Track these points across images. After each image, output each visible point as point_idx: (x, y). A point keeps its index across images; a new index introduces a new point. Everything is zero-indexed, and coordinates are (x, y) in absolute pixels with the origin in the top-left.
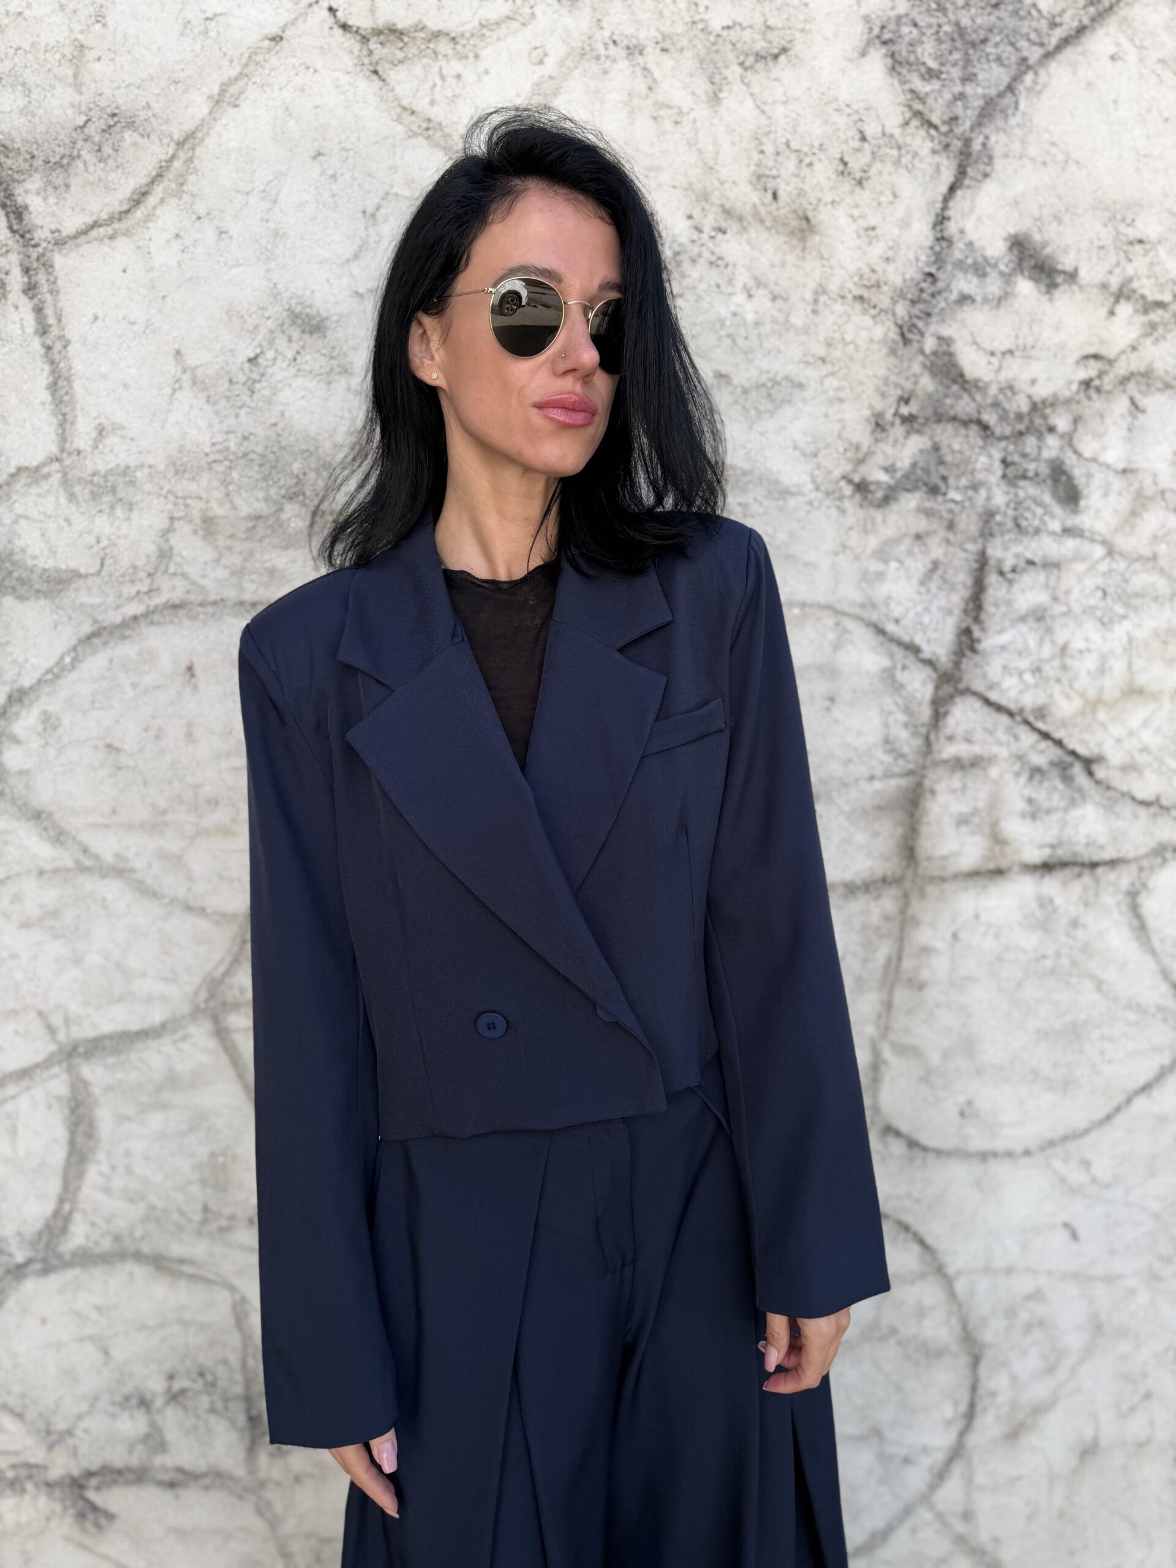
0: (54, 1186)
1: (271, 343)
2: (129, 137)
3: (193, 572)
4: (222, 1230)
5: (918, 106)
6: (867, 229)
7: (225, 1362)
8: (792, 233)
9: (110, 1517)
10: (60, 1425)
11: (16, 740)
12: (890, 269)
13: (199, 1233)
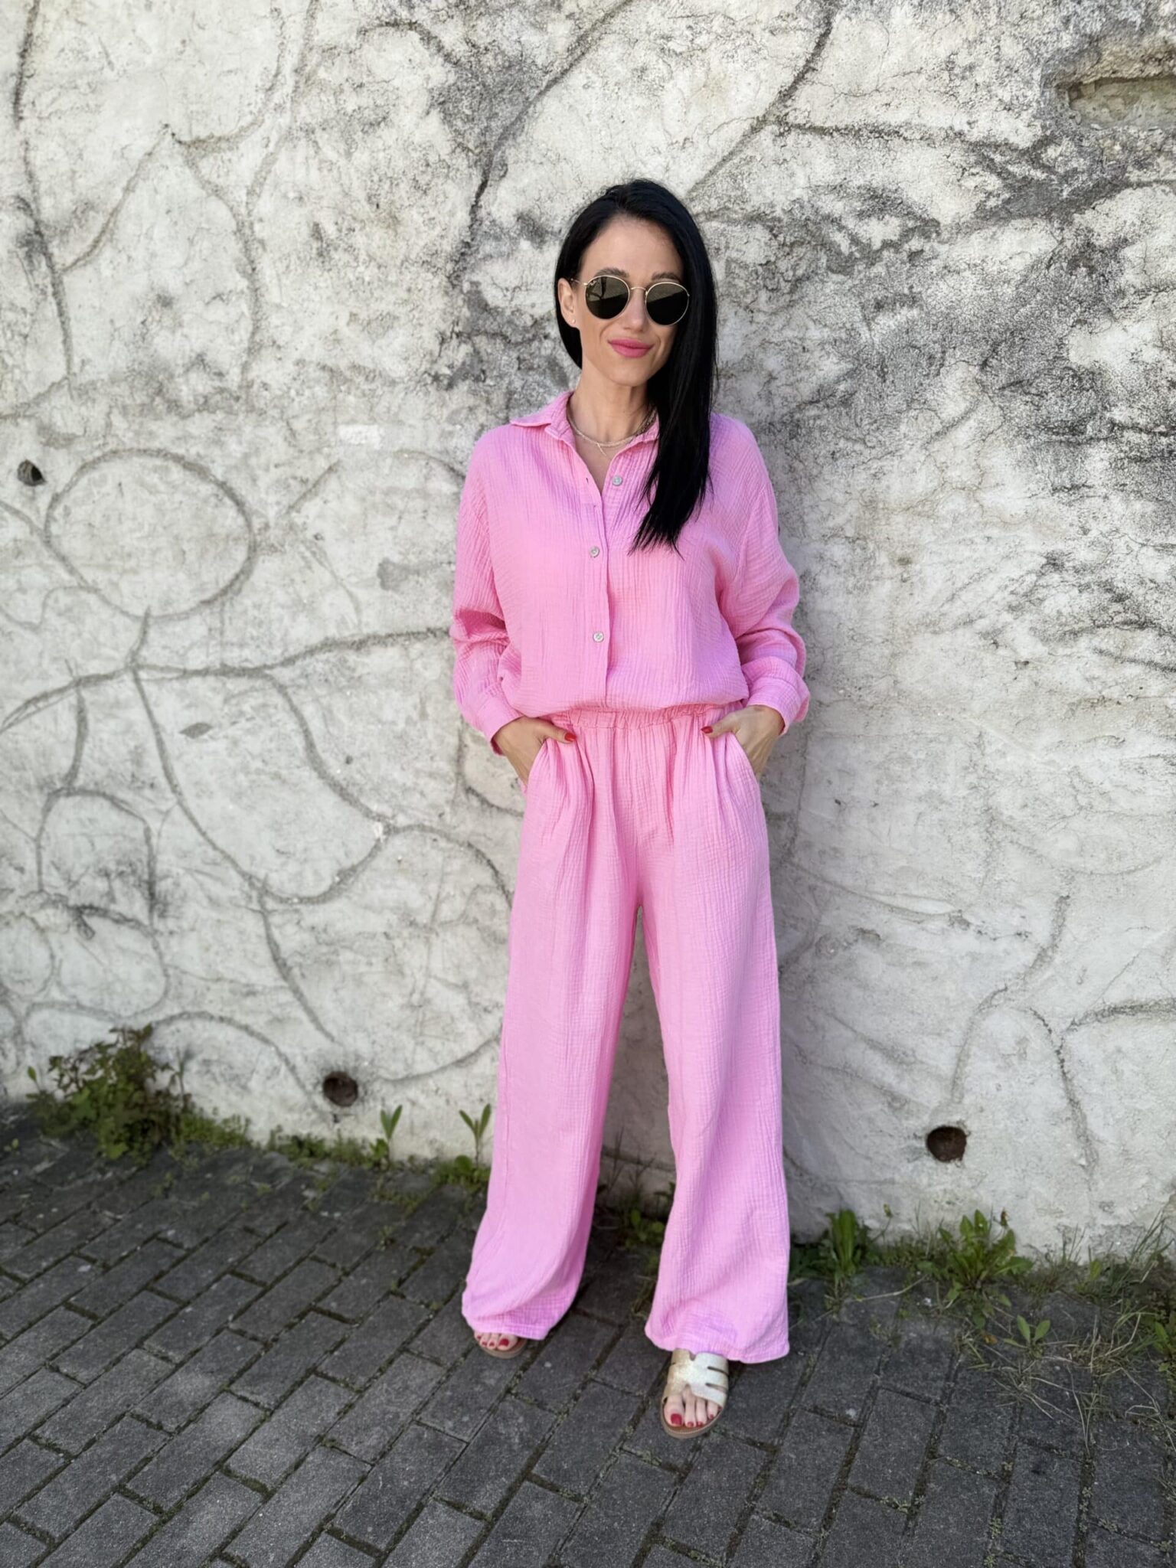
0: (72, 752)
1: (150, 312)
2: (92, 213)
3: (120, 433)
4: (139, 788)
5: (460, 140)
6: (430, 219)
7: (140, 861)
8: (389, 226)
9: (94, 933)
10: (74, 878)
11: (55, 520)
12: (445, 242)
13: (129, 788)
